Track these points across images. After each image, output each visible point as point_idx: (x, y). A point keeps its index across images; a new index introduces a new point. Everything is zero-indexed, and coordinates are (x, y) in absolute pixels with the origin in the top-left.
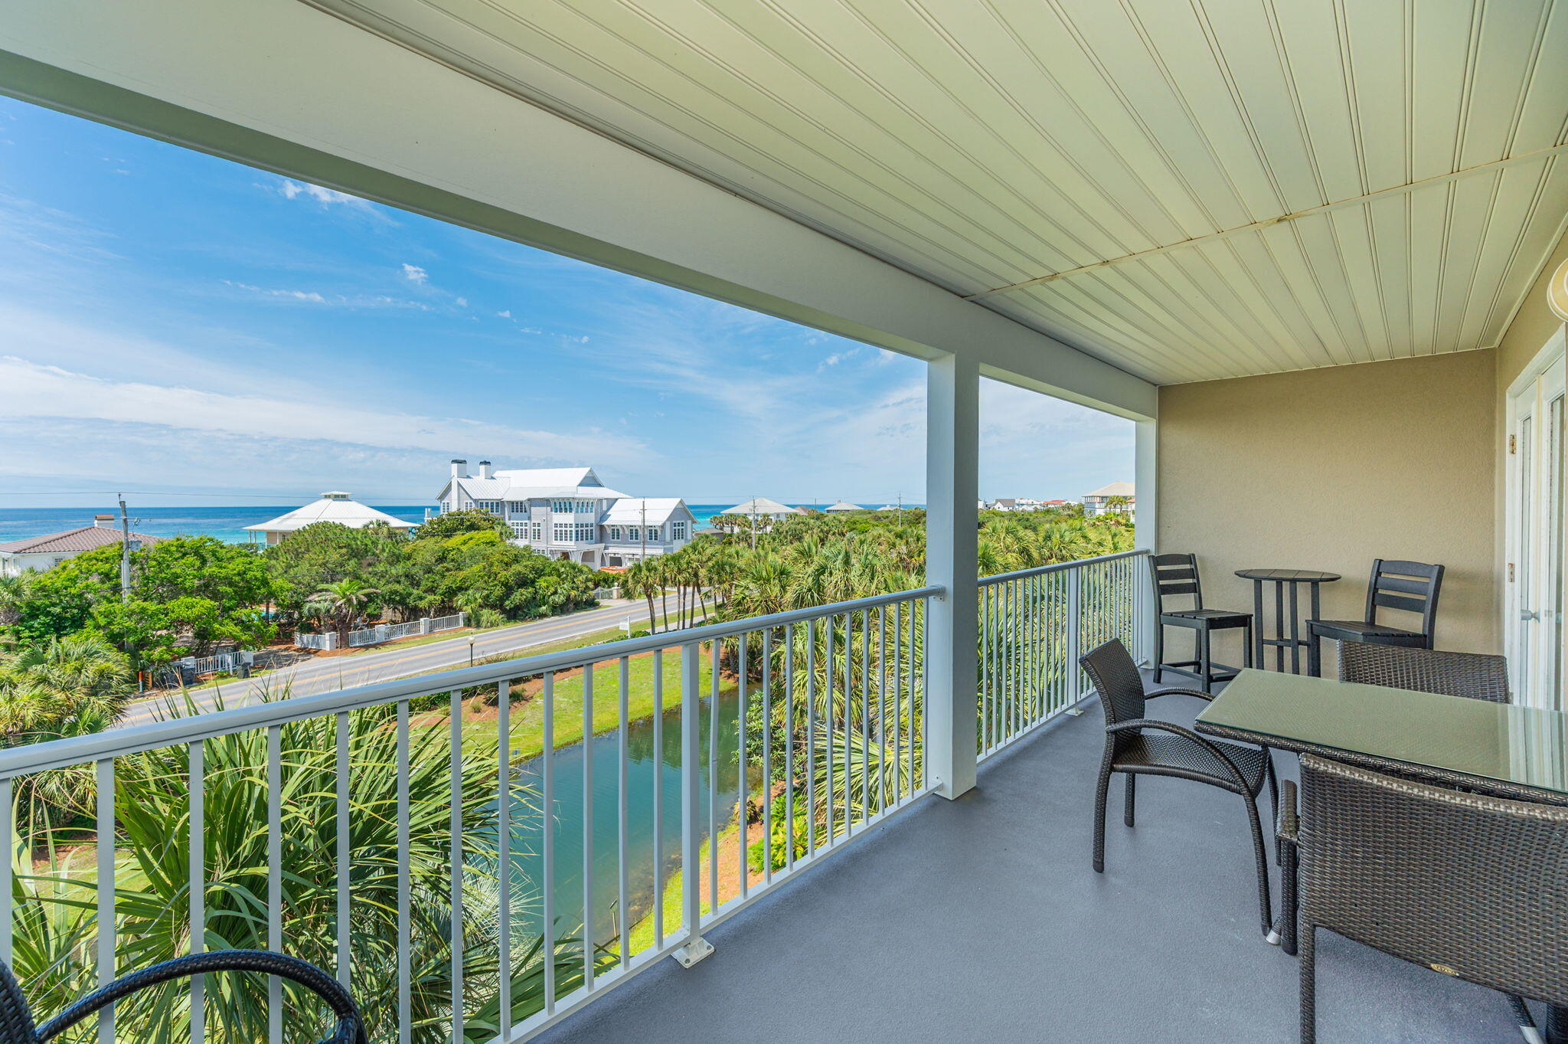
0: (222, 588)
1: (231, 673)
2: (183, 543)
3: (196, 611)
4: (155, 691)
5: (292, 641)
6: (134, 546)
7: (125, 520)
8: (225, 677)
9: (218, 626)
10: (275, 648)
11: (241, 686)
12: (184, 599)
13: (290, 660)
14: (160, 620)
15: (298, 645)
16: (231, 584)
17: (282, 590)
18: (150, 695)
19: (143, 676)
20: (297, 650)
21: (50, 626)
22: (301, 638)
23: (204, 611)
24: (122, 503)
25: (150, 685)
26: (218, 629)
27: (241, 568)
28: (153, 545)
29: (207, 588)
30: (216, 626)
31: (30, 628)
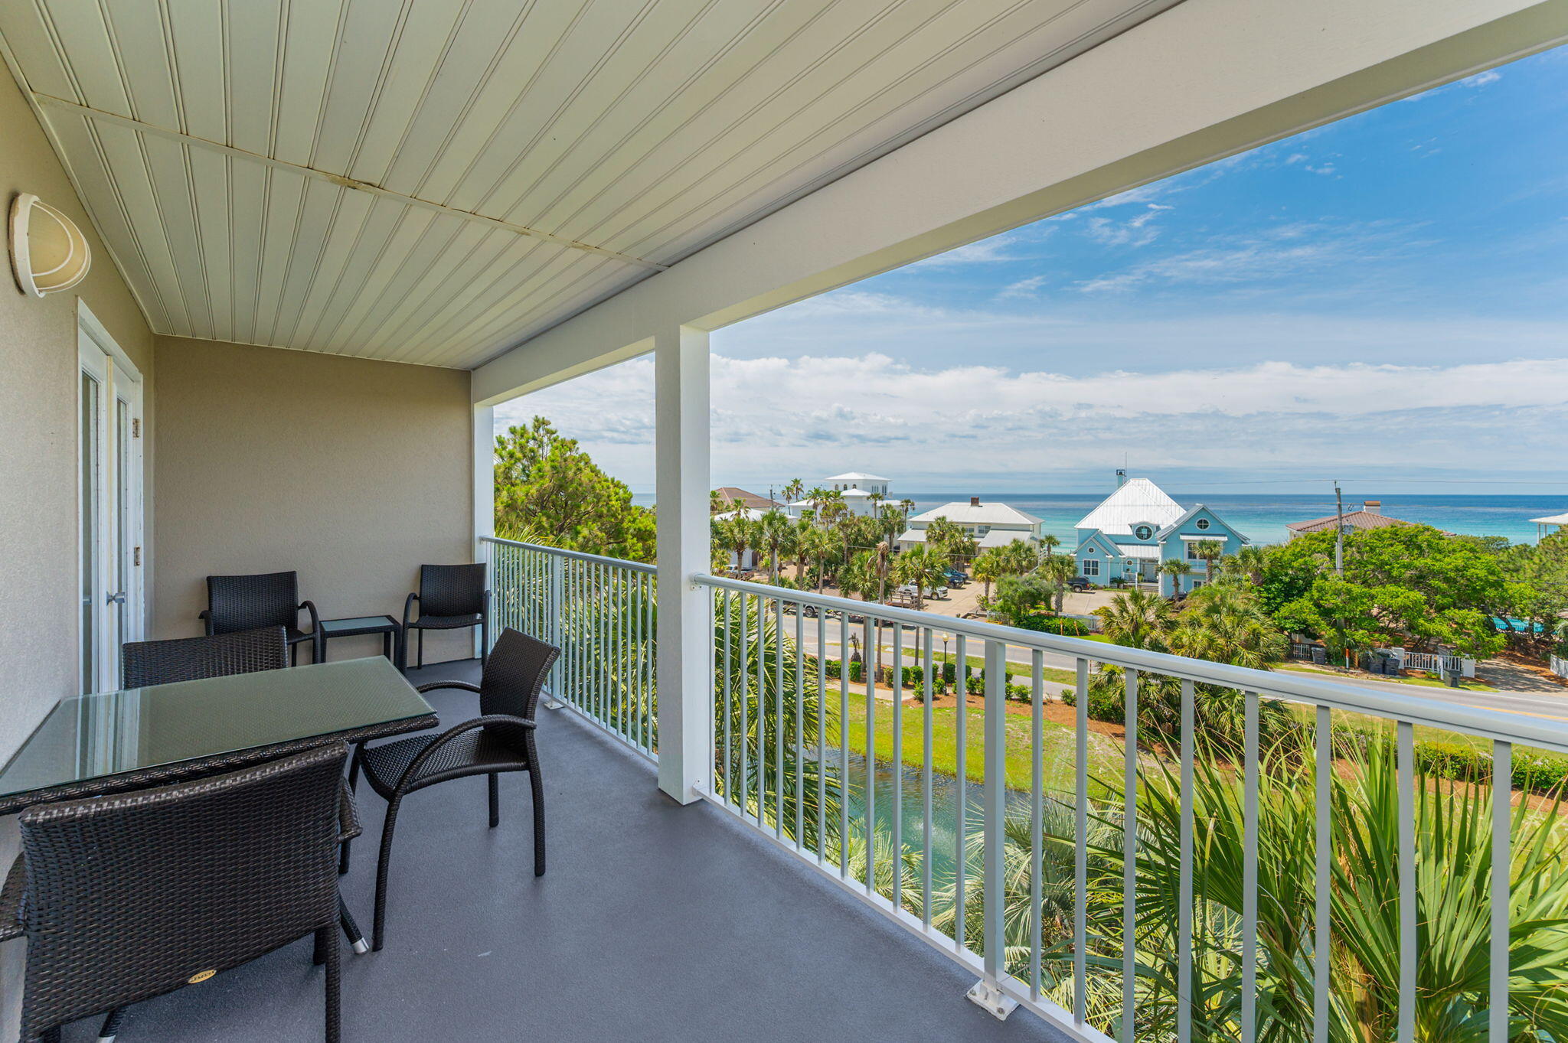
0: (1435, 583)
1: (1442, 678)
2: (1397, 531)
3: (1400, 601)
4: (1359, 671)
5: (1548, 665)
6: (1347, 530)
7: (1340, 506)
8: (1433, 679)
9: (1422, 622)
10: (1522, 667)
11: (1446, 693)
12: (1391, 588)
13: (1534, 686)
14: (1364, 603)
15: (1553, 671)
16: (1447, 580)
17: (1522, 598)
18: (1352, 673)
19: (1349, 653)
20: (1548, 677)
21: (1281, 591)
22: (1558, 663)
23: (1409, 603)
24: (1338, 490)
25: (1356, 664)
26: (1422, 625)
27: (1460, 563)
28: (1370, 530)
29: (1419, 581)
30: (1421, 621)
31: (1268, 590)
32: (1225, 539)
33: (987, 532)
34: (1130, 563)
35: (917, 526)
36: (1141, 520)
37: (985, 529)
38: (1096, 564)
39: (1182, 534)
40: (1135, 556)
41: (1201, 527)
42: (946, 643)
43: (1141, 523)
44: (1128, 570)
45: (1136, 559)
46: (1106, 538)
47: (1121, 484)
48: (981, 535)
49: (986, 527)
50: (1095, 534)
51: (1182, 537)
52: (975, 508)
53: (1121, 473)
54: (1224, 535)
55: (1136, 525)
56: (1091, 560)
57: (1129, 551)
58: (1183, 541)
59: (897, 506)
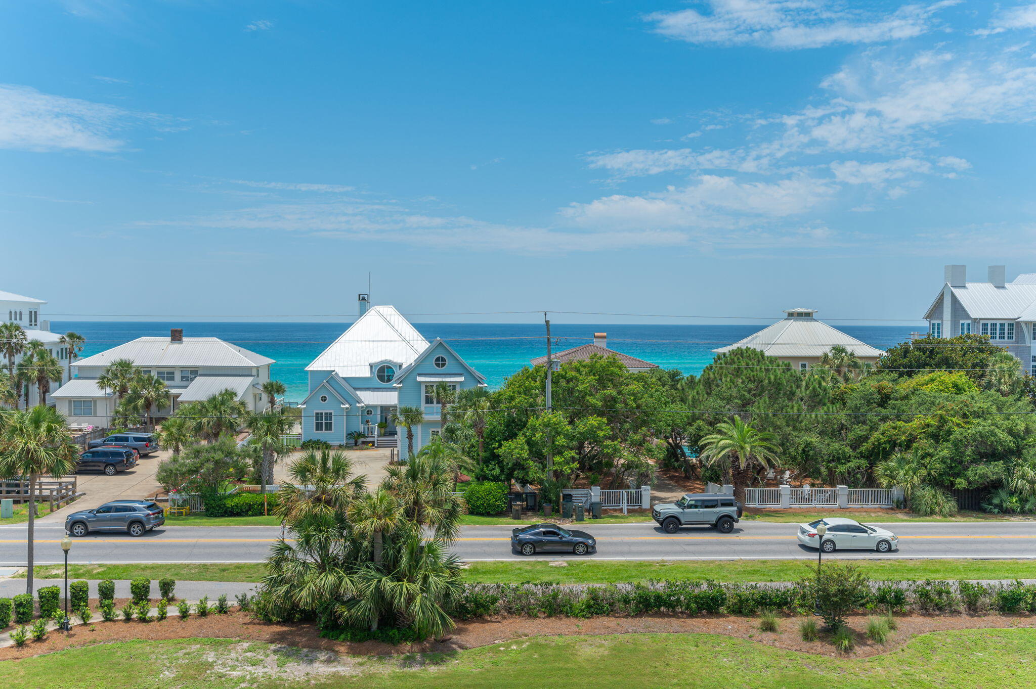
24: (547, 322)
32: (462, 379)
33: (192, 380)
34: (369, 412)
35: (85, 374)
36: (383, 358)
37: (191, 374)
38: (329, 416)
39: (420, 375)
40: (375, 403)
41: (438, 365)
42: (66, 552)
43: (382, 362)
44: (368, 422)
45: (375, 407)
46: (343, 383)
47: (362, 312)
48: (185, 383)
49: (192, 372)
50: (329, 376)
51: (419, 379)
52: (176, 346)
53: (364, 299)
54: (461, 375)
55: (377, 364)
56: (324, 412)
57: (369, 398)
58: (420, 383)
59: (54, 344)
